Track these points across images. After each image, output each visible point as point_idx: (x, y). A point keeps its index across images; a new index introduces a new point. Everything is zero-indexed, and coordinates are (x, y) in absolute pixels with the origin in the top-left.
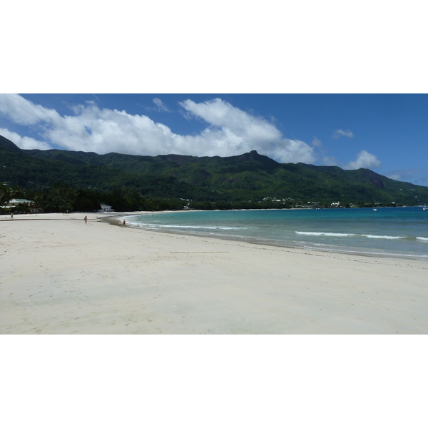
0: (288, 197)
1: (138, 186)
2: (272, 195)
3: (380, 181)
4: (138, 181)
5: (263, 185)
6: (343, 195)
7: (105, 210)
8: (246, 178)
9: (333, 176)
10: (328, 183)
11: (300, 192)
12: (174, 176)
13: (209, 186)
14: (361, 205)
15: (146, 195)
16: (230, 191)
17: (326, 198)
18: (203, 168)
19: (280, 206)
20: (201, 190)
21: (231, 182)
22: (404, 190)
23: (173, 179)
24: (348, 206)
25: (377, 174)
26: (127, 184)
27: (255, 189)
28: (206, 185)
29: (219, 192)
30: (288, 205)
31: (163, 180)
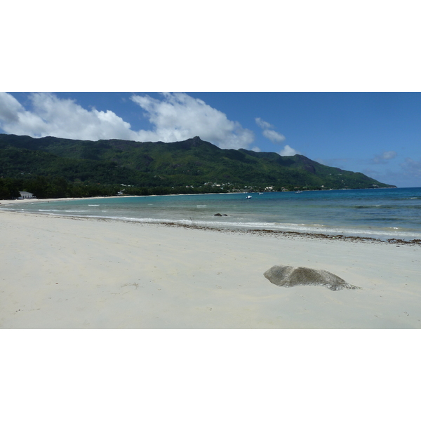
0: (228, 181)
1: (76, 172)
2: (213, 180)
3: (313, 166)
4: (77, 167)
5: (205, 170)
6: (279, 180)
7: (26, 198)
8: (189, 164)
9: (271, 162)
10: (266, 168)
11: (239, 177)
12: (116, 161)
13: (152, 171)
14: (292, 189)
15: (86, 181)
16: (172, 176)
17: (263, 182)
18: (146, 153)
19: (217, 191)
20: (142, 176)
21: (174, 168)
22: (333, 175)
23: (114, 164)
24: (280, 190)
25: (310, 160)
26: (65, 170)
27: (197, 175)
28: (149, 171)
29: (162, 178)
30: (226, 190)
31: (104, 166)
